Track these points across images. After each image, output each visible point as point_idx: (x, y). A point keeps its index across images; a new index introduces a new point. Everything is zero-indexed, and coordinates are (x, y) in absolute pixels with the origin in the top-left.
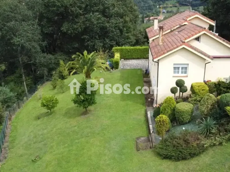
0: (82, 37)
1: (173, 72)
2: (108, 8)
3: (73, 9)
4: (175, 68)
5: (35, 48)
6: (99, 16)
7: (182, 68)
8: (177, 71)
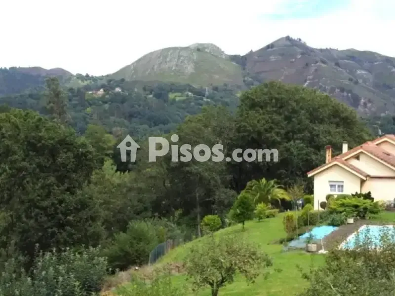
0: (279, 172)
1: (330, 190)
2: (318, 136)
3: (268, 135)
4: (331, 186)
5: (216, 181)
6: (301, 145)
7: (339, 186)
8: (333, 189)
